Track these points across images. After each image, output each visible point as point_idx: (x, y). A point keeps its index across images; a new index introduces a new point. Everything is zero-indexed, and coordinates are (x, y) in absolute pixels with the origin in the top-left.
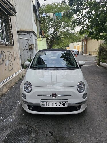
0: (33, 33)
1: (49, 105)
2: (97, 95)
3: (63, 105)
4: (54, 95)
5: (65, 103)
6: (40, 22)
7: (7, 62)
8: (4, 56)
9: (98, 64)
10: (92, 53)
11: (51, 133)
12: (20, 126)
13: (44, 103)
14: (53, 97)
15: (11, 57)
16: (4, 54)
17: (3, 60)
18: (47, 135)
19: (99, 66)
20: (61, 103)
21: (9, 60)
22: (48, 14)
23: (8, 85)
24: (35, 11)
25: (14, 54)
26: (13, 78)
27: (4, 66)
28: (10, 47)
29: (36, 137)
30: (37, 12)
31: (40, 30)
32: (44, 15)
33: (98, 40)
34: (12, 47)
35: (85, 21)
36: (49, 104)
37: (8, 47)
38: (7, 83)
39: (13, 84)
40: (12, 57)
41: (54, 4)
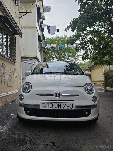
0: (36, 59)
1: (51, 107)
2: (108, 112)
3: (68, 107)
4: (58, 94)
5: (71, 105)
6: (44, 53)
7: (7, 77)
8: (4, 69)
9: (106, 90)
10: (97, 83)
11: (53, 143)
12: (12, 136)
13: (44, 104)
14: (56, 96)
15: (11, 73)
16: (4, 67)
17: (3, 72)
18: (47, 145)
19: (106, 91)
20: (66, 104)
21: (9, 76)
22: (52, 45)
23: (4, 100)
24: (40, 41)
25: (15, 71)
26: (11, 94)
27: (3, 79)
28: (12, 63)
29: (31, 146)
30: (42, 43)
31: (44, 58)
32: (48, 46)
33: (101, 65)
34: (14, 64)
35: (88, 47)
36: (51, 105)
37: (10, 63)
38: (3, 97)
39: (10, 100)
40: (13, 74)
41: (58, 37)
